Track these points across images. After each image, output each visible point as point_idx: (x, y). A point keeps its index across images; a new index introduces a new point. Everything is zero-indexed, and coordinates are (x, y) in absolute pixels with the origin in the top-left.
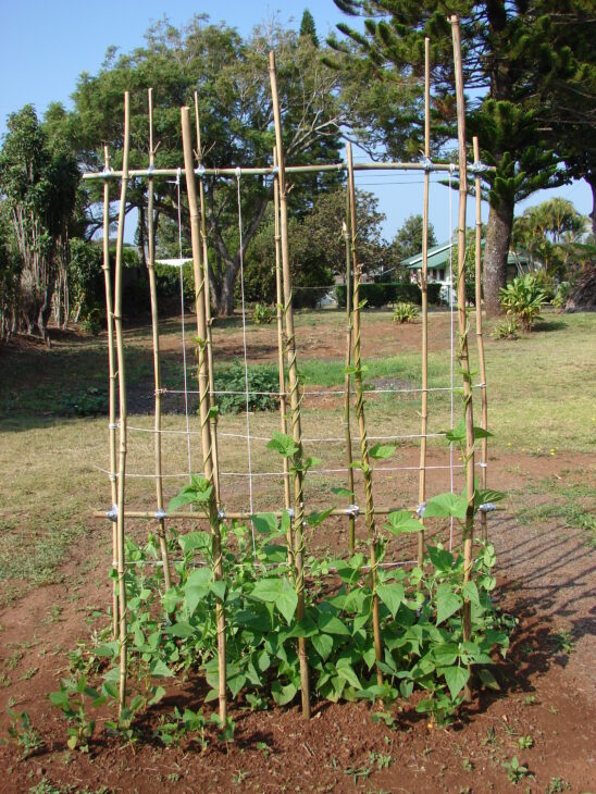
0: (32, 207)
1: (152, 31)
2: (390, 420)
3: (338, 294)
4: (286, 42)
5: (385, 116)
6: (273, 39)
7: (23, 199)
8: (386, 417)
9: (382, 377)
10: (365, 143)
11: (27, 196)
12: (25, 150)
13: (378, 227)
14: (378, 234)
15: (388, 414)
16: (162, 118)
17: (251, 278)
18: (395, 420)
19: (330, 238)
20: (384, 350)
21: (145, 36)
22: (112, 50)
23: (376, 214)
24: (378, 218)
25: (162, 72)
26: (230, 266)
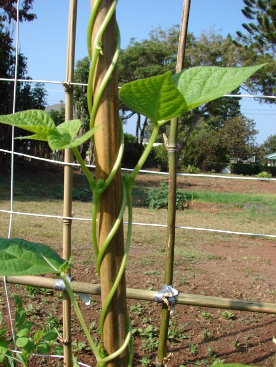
0: (82, 105)
1: (153, 32)
2: (250, 223)
3: (231, 167)
4: (217, 40)
5: (263, 77)
6: (211, 38)
7: (78, 100)
8: (248, 220)
9: (248, 203)
10: (252, 91)
11: (80, 99)
12: (82, 77)
13: (254, 136)
14: (254, 140)
15: (250, 219)
16: (151, 70)
17: (189, 155)
18: (253, 222)
19: (230, 140)
20: (251, 191)
21: (149, 34)
22: (133, 39)
23: (254, 130)
24: (255, 132)
25: (154, 48)
26: (178, 146)
